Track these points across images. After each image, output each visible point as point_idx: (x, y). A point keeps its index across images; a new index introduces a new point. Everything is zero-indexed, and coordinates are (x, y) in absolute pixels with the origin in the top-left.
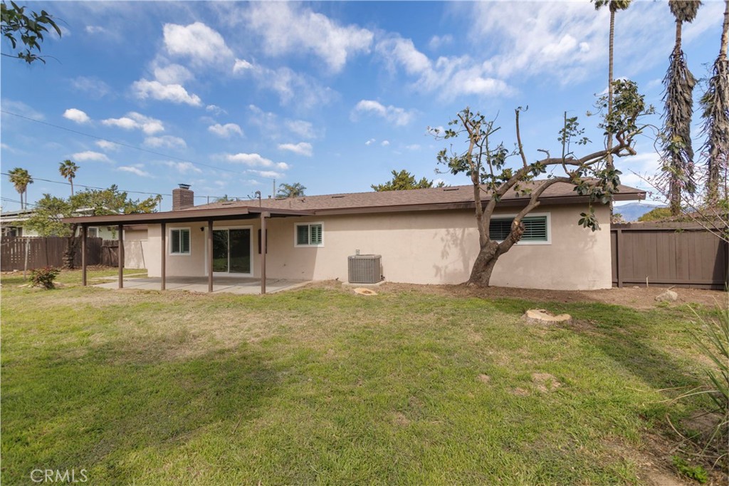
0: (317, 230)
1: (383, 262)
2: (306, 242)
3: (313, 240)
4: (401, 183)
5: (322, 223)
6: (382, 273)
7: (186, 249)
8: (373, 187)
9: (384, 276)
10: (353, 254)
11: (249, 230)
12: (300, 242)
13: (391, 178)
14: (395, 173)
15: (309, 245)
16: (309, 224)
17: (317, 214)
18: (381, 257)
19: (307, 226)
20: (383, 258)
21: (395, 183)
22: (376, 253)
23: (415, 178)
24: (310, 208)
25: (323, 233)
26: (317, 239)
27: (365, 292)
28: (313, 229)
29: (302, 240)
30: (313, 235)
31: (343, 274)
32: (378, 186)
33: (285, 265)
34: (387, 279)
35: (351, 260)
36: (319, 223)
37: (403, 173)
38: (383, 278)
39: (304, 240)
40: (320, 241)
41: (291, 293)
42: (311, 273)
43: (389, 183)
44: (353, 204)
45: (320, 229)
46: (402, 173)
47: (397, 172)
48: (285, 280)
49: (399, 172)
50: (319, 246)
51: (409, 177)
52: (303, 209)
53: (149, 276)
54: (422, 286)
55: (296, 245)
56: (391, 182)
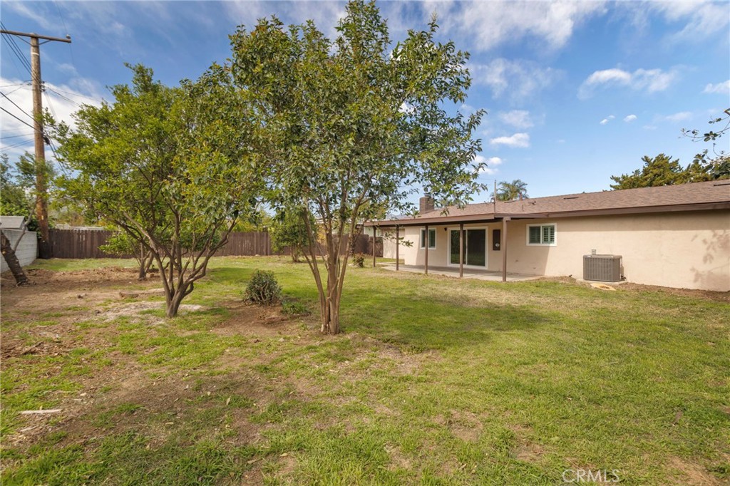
0: (549, 231)
1: (624, 262)
2: (539, 241)
3: (546, 240)
4: (655, 171)
5: (555, 225)
6: (623, 273)
7: (432, 244)
8: (613, 178)
9: (625, 276)
10: (589, 254)
11: (484, 230)
12: (532, 241)
13: (641, 166)
14: (646, 159)
15: (541, 244)
16: (541, 225)
17: (551, 216)
18: (621, 257)
19: (539, 227)
20: (623, 259)
21: (646, 172)
22: (615, 253)
23: (680, 163)
24: (543, 210)
25: (556, 233)
26: (549, 239)
27: (602, 287)
28: (546, 229)
29: (535, 238)
30: (546, 235)
31: (578, 272)
32: (620, 176)
33: (517, 261)
34: (629, 280)
35: (586, 259)
36: (551, 224)
37: (660, 158)
38: (623, 278)
39: (536, 239)
40: (552, 240)
41: (530, 282)
42: (543, 269)
43: (637, 172)
44: (590, 206)
45: (552, 229)
46: (657, 158)
47: (650, 158)
48: (518, 274)
49: (653, 157)
50: (551, 245)
51: (670, 161)
52: (536, 212)
53: (406, 264)
54: (674, 289)
55: (528, 244)
56: (641, 170)
